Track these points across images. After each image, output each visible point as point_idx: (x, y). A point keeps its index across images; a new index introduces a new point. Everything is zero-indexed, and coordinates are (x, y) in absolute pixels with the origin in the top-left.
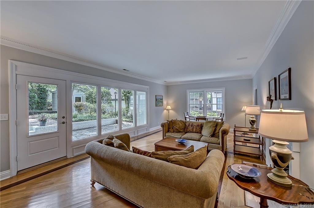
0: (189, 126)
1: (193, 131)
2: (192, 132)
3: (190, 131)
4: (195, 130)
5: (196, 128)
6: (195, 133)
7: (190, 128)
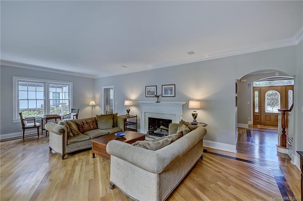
0: (84, 125)
1: (90, 128)
2: (90, 130)
3: (87, 129)
4: (92, 127)
5: (93, 124)
6: (93, 129)
7: (86, 126)
